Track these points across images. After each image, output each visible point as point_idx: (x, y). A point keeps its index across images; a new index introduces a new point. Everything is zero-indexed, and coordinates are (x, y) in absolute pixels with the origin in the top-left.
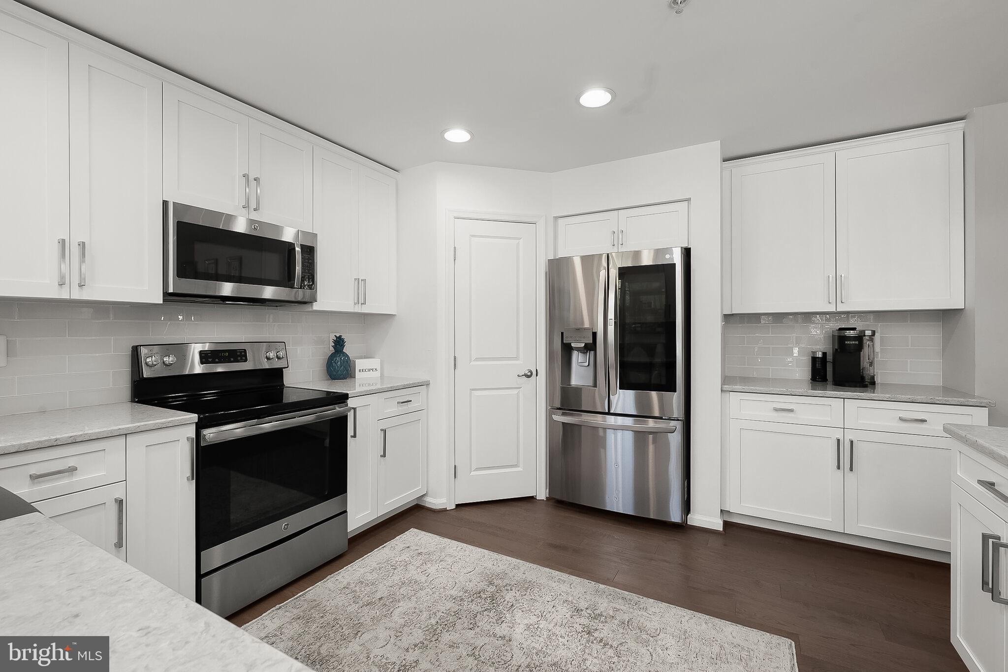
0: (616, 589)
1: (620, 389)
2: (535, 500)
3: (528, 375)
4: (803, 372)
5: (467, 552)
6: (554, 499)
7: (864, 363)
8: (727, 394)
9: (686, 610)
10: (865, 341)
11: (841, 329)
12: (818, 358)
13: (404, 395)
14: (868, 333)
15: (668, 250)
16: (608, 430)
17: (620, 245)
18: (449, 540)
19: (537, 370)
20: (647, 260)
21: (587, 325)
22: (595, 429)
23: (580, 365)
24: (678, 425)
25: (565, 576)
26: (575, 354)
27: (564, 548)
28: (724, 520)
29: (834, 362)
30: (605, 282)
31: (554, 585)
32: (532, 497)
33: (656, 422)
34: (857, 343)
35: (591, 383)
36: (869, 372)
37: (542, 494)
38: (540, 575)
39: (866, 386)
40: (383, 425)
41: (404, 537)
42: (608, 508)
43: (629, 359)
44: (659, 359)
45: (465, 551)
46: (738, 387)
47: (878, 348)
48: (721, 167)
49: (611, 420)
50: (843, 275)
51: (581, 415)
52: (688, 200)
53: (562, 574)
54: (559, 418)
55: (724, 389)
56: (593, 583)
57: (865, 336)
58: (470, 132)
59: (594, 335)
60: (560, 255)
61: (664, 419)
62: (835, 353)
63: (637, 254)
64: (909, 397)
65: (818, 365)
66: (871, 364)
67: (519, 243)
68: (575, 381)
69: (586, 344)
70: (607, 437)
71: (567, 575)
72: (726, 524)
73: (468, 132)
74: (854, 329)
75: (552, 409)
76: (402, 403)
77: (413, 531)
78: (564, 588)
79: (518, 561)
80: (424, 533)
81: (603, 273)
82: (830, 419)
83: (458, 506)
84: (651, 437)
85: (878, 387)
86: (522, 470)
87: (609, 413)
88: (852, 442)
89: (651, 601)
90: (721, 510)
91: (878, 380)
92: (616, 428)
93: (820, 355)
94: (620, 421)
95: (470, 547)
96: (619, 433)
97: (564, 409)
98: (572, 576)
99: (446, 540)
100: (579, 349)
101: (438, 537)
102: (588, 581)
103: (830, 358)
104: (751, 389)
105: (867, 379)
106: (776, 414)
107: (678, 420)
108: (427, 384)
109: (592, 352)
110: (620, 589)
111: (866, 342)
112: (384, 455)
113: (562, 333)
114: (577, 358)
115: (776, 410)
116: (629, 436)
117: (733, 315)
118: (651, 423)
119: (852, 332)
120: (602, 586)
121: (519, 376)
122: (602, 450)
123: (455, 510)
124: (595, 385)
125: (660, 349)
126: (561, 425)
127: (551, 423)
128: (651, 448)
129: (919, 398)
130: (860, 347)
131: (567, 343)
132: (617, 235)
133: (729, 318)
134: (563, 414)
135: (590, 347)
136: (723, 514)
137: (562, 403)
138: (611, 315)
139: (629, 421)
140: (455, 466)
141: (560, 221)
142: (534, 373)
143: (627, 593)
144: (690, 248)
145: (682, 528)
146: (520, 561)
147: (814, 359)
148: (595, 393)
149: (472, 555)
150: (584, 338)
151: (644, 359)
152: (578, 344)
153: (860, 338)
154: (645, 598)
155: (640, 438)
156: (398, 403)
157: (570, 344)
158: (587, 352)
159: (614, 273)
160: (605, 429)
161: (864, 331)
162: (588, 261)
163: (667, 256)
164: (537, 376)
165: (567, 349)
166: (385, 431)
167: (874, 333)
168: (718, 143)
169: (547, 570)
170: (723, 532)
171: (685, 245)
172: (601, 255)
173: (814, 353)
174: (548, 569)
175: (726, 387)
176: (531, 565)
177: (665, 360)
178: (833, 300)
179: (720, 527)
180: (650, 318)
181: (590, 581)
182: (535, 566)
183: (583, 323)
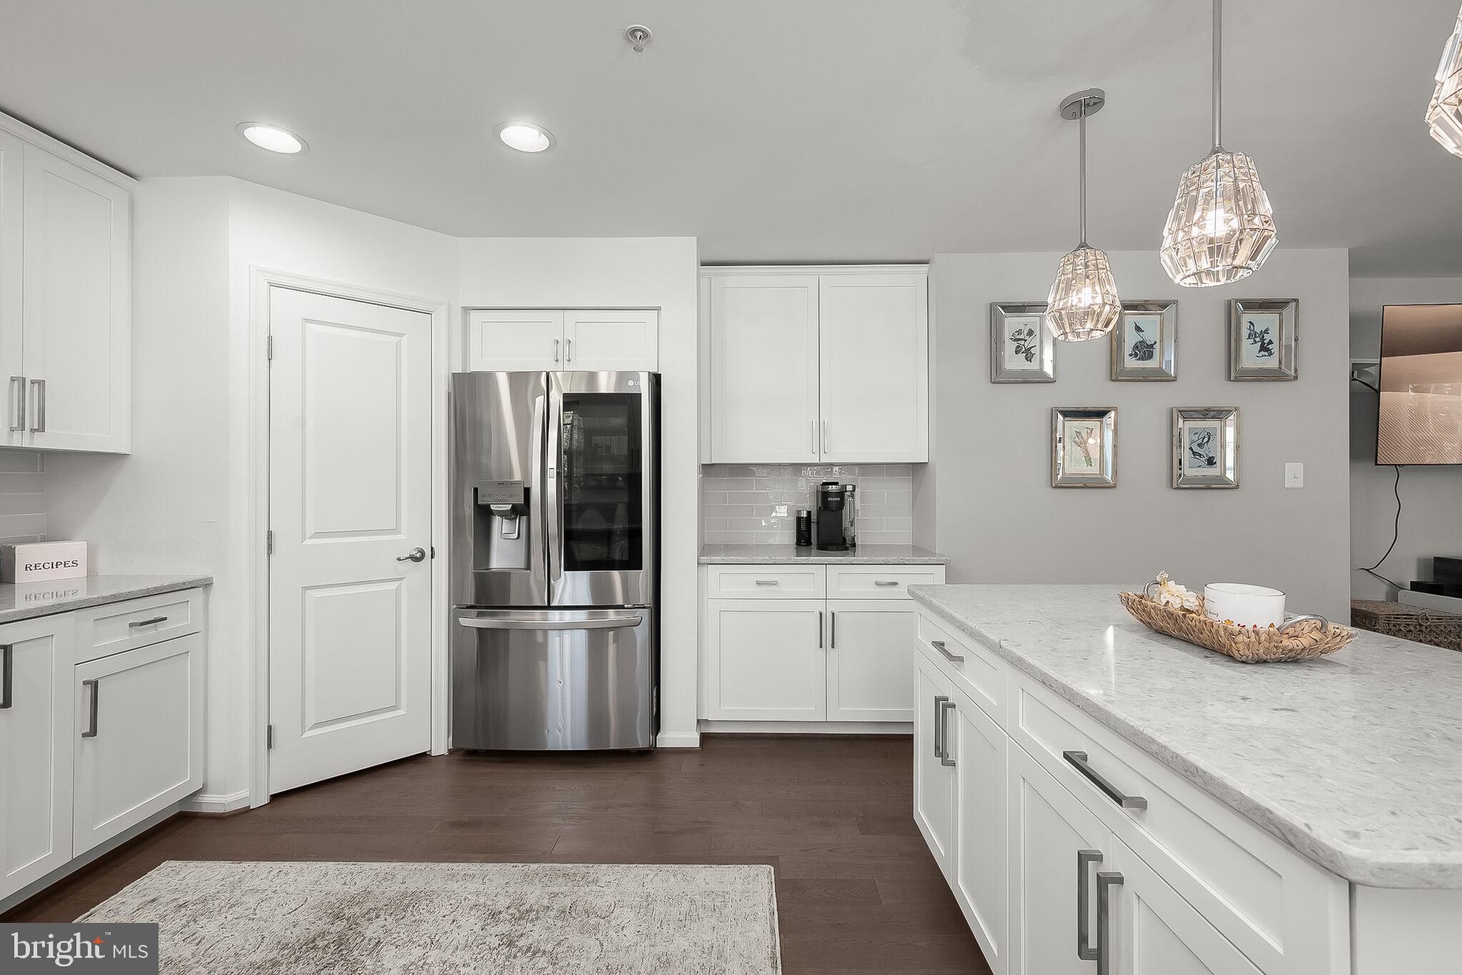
0: (554, 865)
1: (565, 570)
2: (428, 758)
3: (416, 558)
4: (788, 536)
5: (292, 876)
6: (463, 749)
7: (846, 523)
8: (705, 568)
9: (649, 865)
10: (846, 497)
11: (824, 484)
12: (803, 518)
13: (151, 607)
14: (849, 488)
15: (634, 375)
16: (550, 632)
17: (566, 362)
18: (253, 864)
19: (432, 548)
20: (605, 385)
21: (517, 477)
22: (530, 632)
23: (504, 537)
24: (645, 615)
25: (474, 868)
26: (497, 521)
27: (474, 824)
28: (701, 733)
29: (818, 523)
30: (544, 413)
31: (455, 886)
32: (424, 754)
33: (618, 614)
34: (839, 499)
35: (522, 565)
36: (848, 535)
37: (440, 745)
38: (432, 877)
39: (847, 549)
40: (90, 673)
41: (145, 881)
42: (550, 747)
43: (578, 526)
44: (620, 525)
45: (287, 874)
46: (716, 559)
47: (858, 506)
48: (699, 275)
49: (555, 617)
50: (826, 421)
51: (508, 614)
52: (658, 309)
53: (470, 865)
54: (472, 621)
55: (701, 561)
56: (520, 865)
57: (846, 491)
58: (300, 139)
59: (527, 491)
60: (474, 367)
61: (626, 608)
62: (819, 510)
63: (592, 377)
64: (883, 558)
65: (803, 527)
66: (852, 523)
67: (400, 341)
68: (497, 562)
69: (514, 506)
70: (550, 641)
71: (478, 865)
72: (705, 738)
73: (295, 138)
74: (836, 484)
75: (458, 608)
76: (142, 624)
77: (169, 866)
78: (472, 886)
79: (393, 864)
80: (193, 864)
81: (540, 400)
82: (812, 590)
83: (275, 797)
84: (611, 633)
85: (858, 549)
86: (405, 713)
87: (549, 607)
88: (833, 614)
89: (604, 866)
90: (698, 721)
91: (858, 541)
92: (562, 628)
93: (804, 515)
94: (568, 616)
95: (298, 865)
96: (567, 635)
97: (480, 608)
98: (486, 864)
99: (245, 864)
100: (503, 514)
101: (227, 864)
102: (512, 865)
103: (814, 517)
104: (732, 559)
105: (848, 541)
106: (758, 589)
107: (644, 608)
108: (206, 584)
109: (524, 518)
110: (561, 863)
111: (848, 500)
112: (93, 732)
113: (476, 490)
114: (500, 527)
115: (759, 583)
116: (581, 637)
117: (712, 465)
118: (612, 615)
119: (834, 486)
120: (534, 866)
121: (399, 559)
122: (541, 664)
123: (269, 806)
124: (528, 567)
125: (621, 511)
126: (475, 632)
127: (456, 632)
128: (612, 648)
129: (892, 559)
130: (841, 505)
131: (484, 505)
132: (563, 347)
133: (708, 469)
134: (480, 615)
135: (521, 511)
136: (700, 726)
137: (478, 598)
138: (552, 462)
139: (581, 616)
140: (270, 728)
141: (473, 314)
142: (428, 553)
143: (570, 865)
144: (660, 375)
145: (648, 754)
146: (396, 864)
147: (799, 519)
148: (529, 580)
149: (301, 878)
150: (511, 496)
151: (600, 525)
152: (501, 506)
153: (841, 494)
154: (596, 866)
155: (597, 637)
156: (131, 625)
157: (489, 505)
158: (515, 518)
159: (557, 400)
160: (545, 631)
161: (846, 486)
162: (519, 380)
163: (631, 383)
164: (432, 558)
165: (484, 514)
166: (95, 685)
167: (854, 487)
168: (693, 241)
169: (444, 865)
170: (700, 749)
171: (654, 370)
172: (539, 373)
173: (799, 512)
174: (446, 864)
175: (704, 559)
176: (416, 865)
177: (627, 526)
178: (816, 449)
179: (696, 743)
180: (607, 468)
181: (515, 864)
182: (423, 865)
183: (510, 472)
